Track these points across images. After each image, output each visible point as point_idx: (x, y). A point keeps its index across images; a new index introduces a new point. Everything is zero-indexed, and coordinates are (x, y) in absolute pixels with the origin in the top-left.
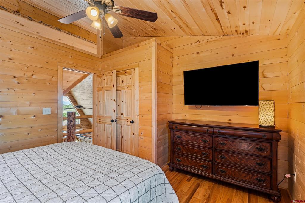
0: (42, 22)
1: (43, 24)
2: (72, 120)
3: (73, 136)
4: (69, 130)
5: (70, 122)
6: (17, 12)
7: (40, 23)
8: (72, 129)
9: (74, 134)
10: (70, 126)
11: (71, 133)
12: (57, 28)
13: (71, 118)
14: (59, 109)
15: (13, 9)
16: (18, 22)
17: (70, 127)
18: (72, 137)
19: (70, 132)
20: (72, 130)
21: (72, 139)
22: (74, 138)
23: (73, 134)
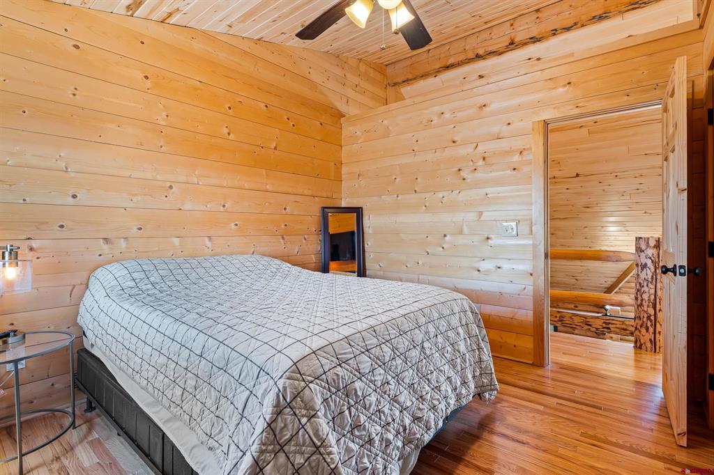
0: (556, 30)
1: (561, 33)
2: (646, 264)
3: (651, 311)
4: (638, 290)
5: (640, 268)
6: (510, 44)
7: (554, 34)
8: (645, 289)
9: (655, 307)
10: (640, 281)
11: (642, 300)
12: (594, 17)
13: (643, 255)
14: (535, 224)
15: (503, 45)
16: (530, 59)
17: (640, 284)
18: (646, 316)
19: (640, 298)
20: (644, 292)
21: (645, 319)
22: (652, 318)
23: (648, 306)
